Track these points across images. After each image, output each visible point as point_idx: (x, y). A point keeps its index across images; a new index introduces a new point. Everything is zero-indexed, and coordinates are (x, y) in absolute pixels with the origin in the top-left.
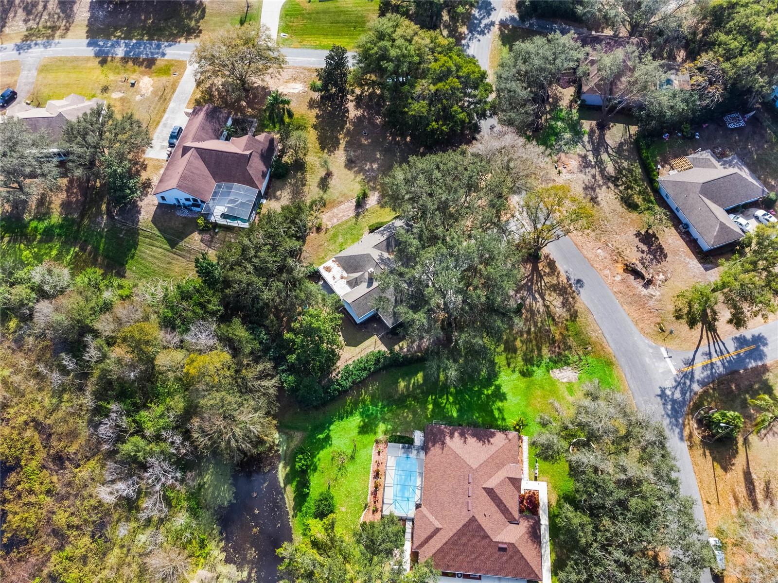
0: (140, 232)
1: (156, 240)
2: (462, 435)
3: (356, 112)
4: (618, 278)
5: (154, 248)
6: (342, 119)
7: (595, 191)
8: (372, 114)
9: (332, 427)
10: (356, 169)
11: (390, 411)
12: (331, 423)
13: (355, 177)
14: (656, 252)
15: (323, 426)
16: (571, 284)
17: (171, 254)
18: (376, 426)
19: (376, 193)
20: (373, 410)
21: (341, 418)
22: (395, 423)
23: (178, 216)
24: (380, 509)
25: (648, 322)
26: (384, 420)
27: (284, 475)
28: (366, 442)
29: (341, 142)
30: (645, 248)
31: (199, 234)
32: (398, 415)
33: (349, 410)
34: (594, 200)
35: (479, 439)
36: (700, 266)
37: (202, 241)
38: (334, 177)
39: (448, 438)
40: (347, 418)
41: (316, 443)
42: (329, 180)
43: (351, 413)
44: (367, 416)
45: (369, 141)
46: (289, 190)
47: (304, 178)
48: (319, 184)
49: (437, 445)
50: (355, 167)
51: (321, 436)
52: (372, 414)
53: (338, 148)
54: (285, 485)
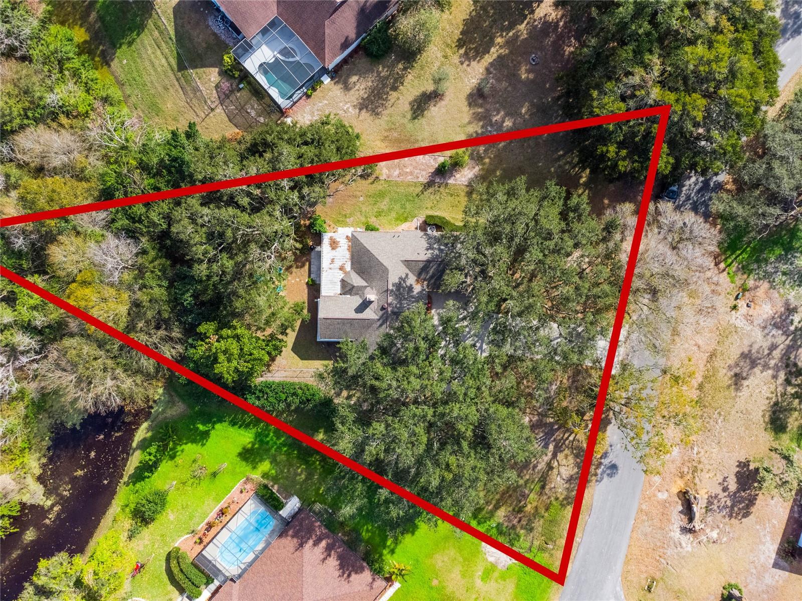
0: (154, 13)
1: (166, 42)
2: (329, 549)
3: (550, 10)
4: (662, 496)
5: (159, 52)
6: (523, 9)
7: (752, 367)
8: (570, 31)
9: (218, 426)
10: (480, 110)
11: (288, 454)
12: (220, 421)
13: (470, 123)
14: (740, 502)
15: (211, 418)
16: (601, 464)
17: (172, 76)
18: (262, 460)
19: (477, 168)
20: (272, 439)
21: (233, 423)
22: (282, 472)
23: (208, 26)
24: (205, 543)
25: (643, 568)
26: (274, 461)
27: (142, 438)
28: (238, 470)
29: (493, 50)
30: (733, 486)
31: (220, 74)
32: (291, 465)
33: (248, 420)
34: (738, 379)
35: (342, 566)
36: (774, 556)
37: (217, 87)
38: (443, 103)
39: (311, 542)
40: (240, 427)
41: (191, 430)
42: (432, 104)
43: (247, 426)
44: (261, 442)
45: (531, 76)
46: (370, 84)
47: (402, 77)
48: (415, 101)
49: (295, 540)
50: (481, 106)
51: (201, 427)
52: (268, 442)
53: (482, 58)
54: (137, 448)
